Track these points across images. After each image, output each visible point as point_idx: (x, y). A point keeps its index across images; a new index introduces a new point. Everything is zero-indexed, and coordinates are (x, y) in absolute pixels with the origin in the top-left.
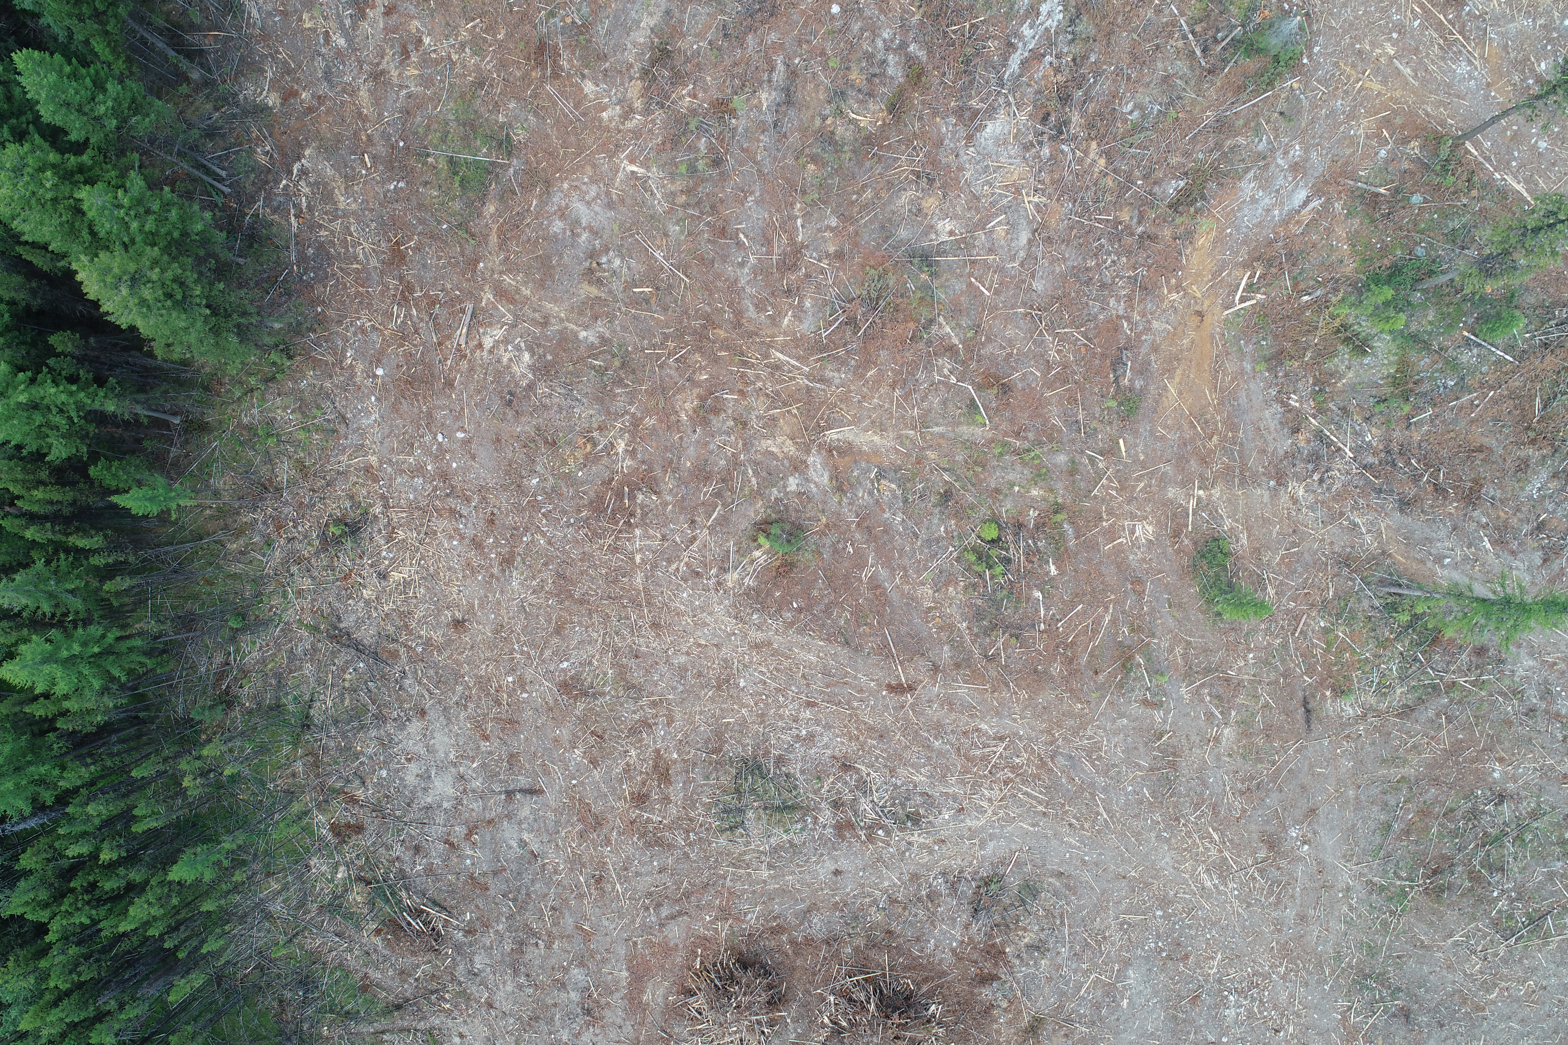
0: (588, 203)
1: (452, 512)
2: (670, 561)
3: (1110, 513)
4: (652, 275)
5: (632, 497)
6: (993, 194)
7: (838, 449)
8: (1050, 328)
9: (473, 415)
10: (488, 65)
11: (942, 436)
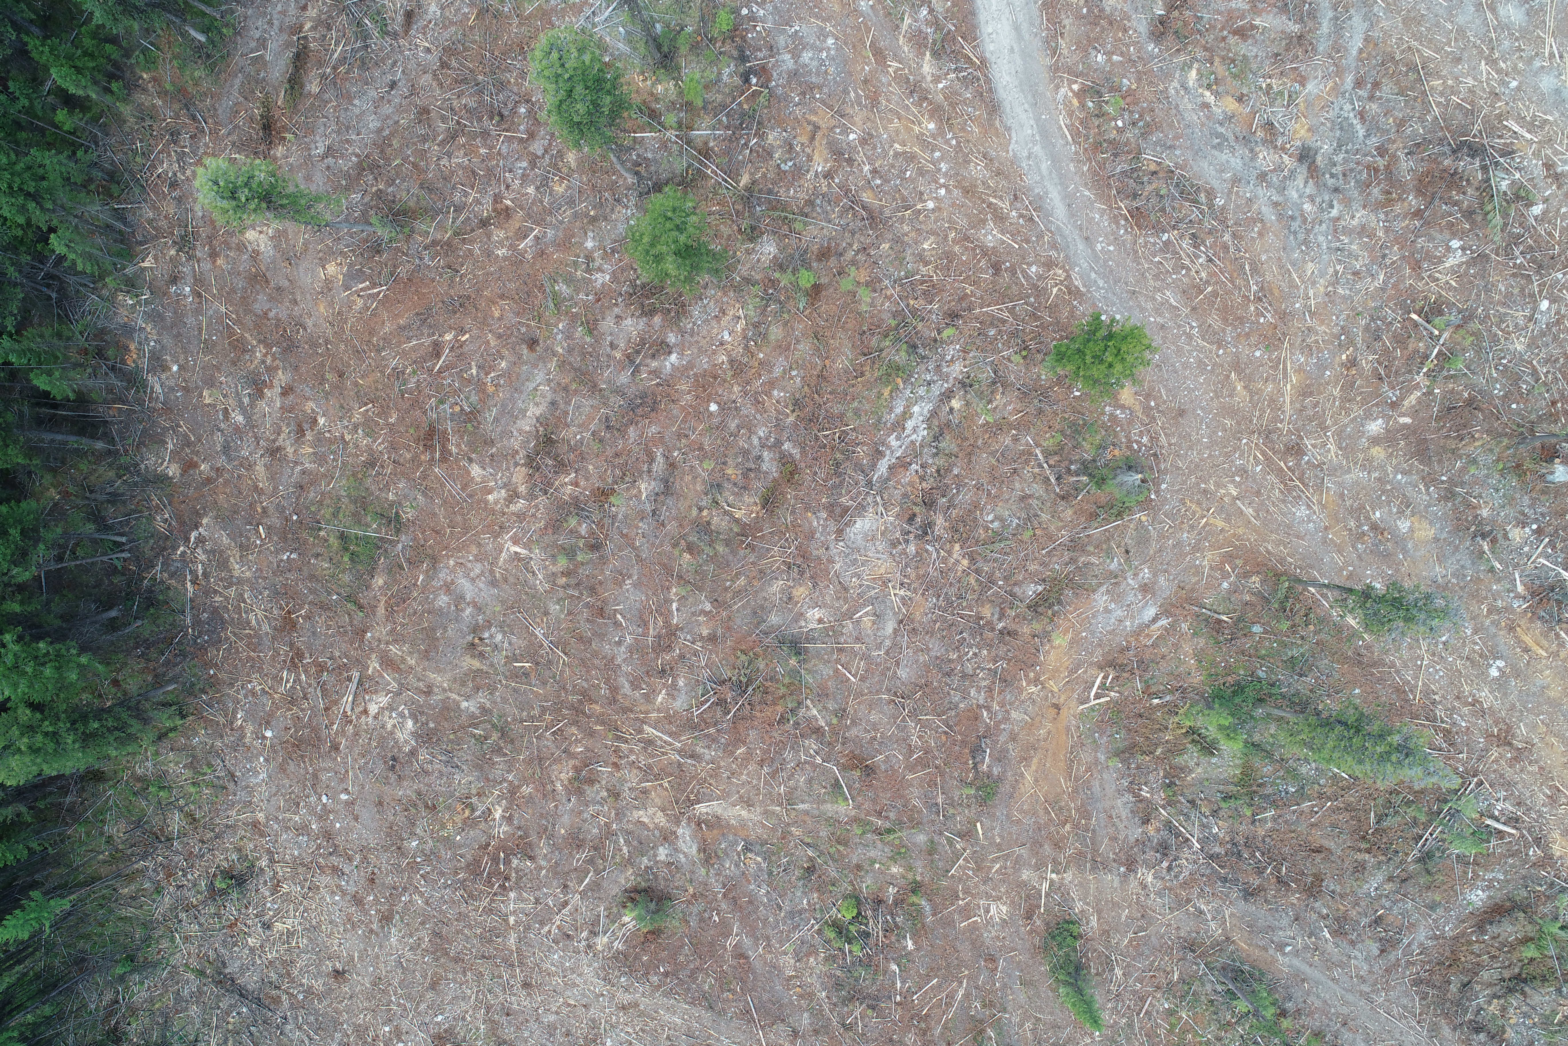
0: (473, 580)
1: (335, 870)
2: (542, 924)
3: (966, 892)
4: (532, 652)
5: (507, 862)
6: (861, 586)
7: (705, 822)
8: (913, 714)
9: (357, 777)
10: (379, 445)
11: (807, 813)
